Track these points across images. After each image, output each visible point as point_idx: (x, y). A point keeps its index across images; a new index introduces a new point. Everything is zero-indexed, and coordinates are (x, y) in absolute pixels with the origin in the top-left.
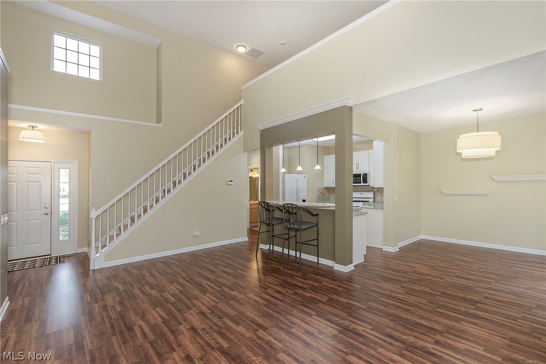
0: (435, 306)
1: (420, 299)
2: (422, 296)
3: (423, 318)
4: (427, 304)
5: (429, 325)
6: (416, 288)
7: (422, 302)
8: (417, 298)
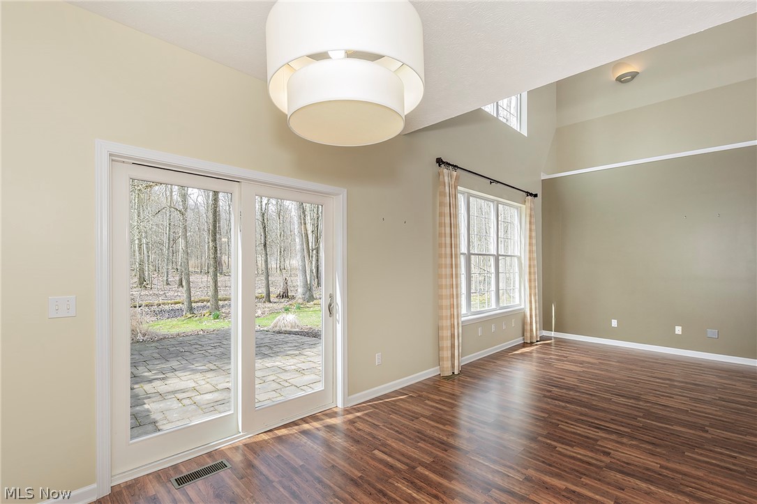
0: (549, 419)
1: (569, 429)
2: (568, 434)
3: (563, 407)
4: (560, 423)
5: (556, 401)
6: (582, 451)
7: (567, 425)
8: (575, 431)
